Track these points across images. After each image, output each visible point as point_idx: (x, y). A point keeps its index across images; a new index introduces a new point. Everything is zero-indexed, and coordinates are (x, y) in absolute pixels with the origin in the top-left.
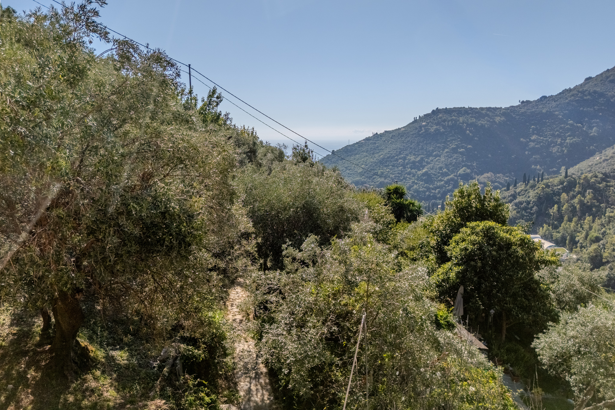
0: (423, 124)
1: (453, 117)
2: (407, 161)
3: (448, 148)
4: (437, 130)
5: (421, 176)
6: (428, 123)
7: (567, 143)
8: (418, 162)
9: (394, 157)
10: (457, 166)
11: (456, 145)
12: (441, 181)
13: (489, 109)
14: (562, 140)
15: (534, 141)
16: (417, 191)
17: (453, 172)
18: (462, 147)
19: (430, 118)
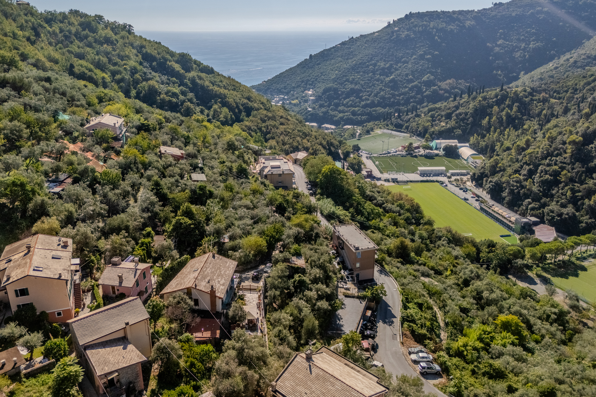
0: (396, 29)
1: (425, 23)
2: (377, 67)
3: (415, 55)
4: (407, 35)
5: (388, 83)
6: (400, 28)
7: (530, 48)
8: (387, 68)
9: (365, 63)
10: (423, 73)
11: (424, 51)
12: (406, 87)
13: (461, 12)
14: (526, 45)
15: (499, 46)
16: (383, 98)
17: (418, 78)
18: (429, 53)
19: (403, 23)
